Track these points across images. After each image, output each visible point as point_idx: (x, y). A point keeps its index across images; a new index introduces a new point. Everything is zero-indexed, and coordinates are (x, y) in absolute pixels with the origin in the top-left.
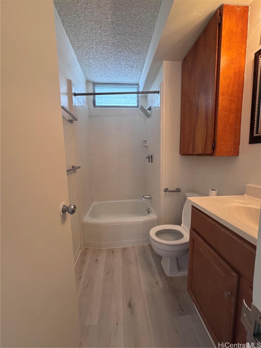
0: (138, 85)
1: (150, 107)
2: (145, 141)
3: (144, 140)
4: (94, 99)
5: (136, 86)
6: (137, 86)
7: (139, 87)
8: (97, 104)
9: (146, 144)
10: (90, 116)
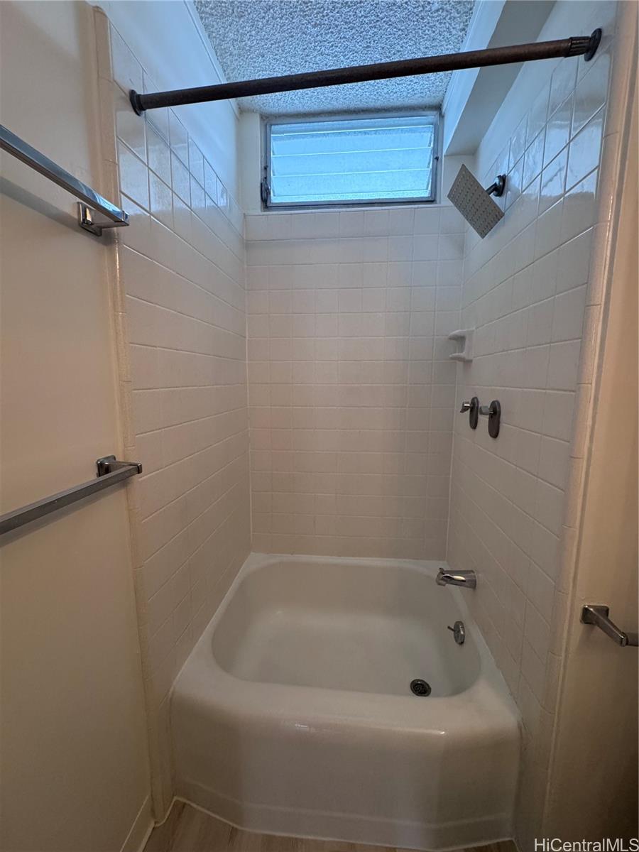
0: (438, 108)
1: (503, 179)
2: (460, 339)
3: (456, 332)
4: (266, 178)
5: (432, 116)
6: (435, 113)
7: (442, 116)
8: (275, 199)
9: (462, 350)
10: (248, 245)
